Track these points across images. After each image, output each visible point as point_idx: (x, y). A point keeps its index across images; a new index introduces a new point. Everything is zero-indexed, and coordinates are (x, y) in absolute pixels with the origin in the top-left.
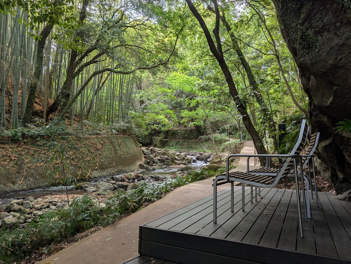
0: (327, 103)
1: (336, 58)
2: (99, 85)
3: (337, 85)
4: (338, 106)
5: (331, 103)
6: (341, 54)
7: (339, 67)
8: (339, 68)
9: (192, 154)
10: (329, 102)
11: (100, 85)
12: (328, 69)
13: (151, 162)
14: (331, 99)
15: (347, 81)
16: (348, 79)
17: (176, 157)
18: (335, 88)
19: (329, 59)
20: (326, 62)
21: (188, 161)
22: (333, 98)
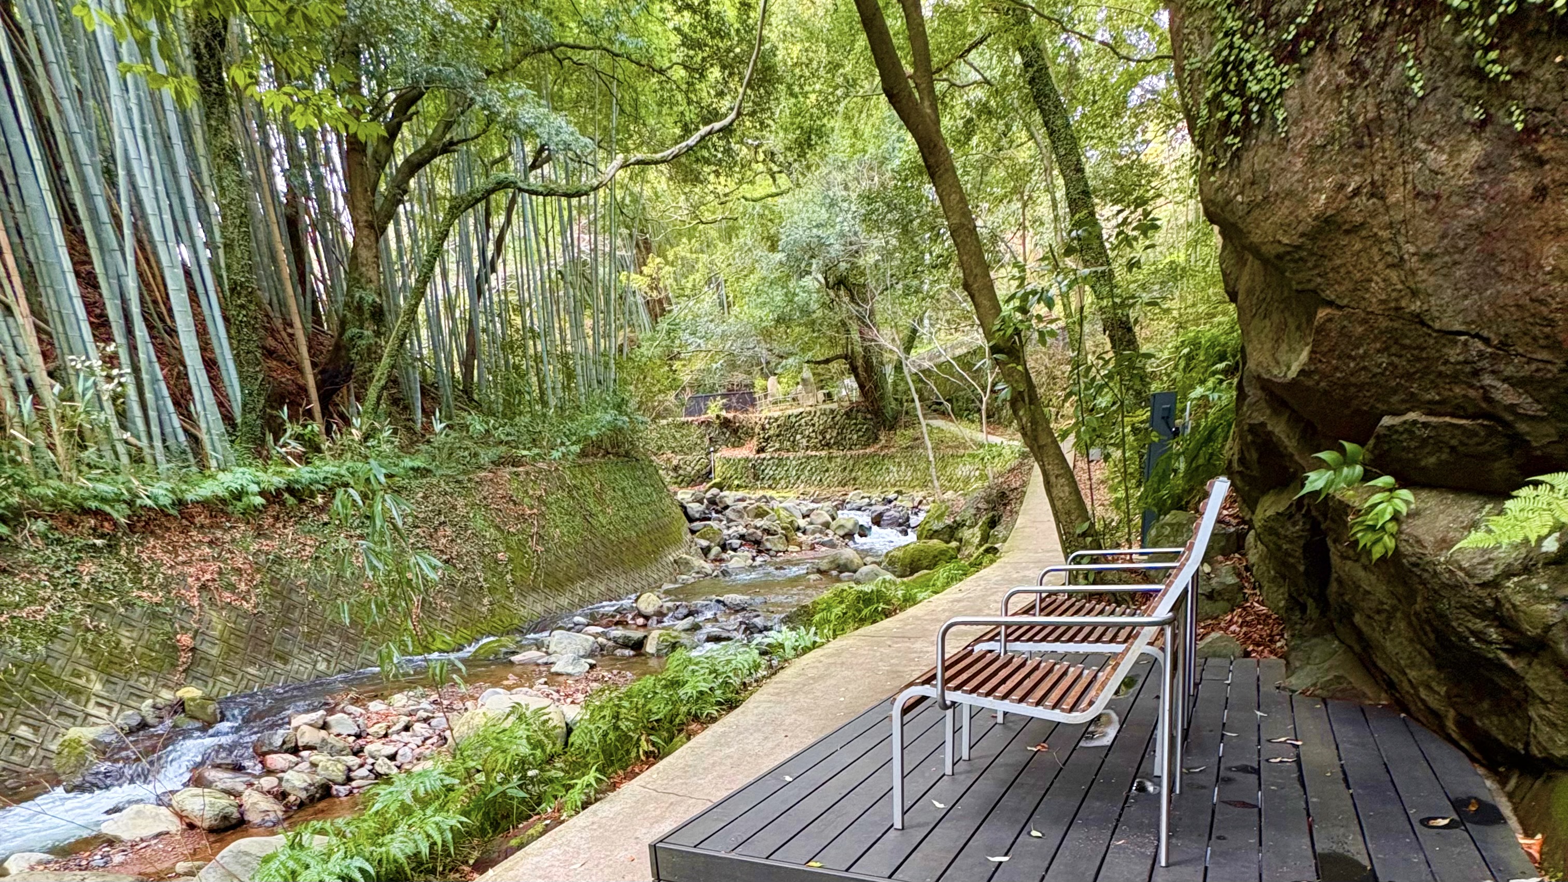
0: (1289, 368)
1: (1341, 187)
2: (483, 253)
3: (1330, 304)
4: (1323, 384)
5: (1302, 372)
6: (1362, 166)
7: (1346, 227)
8: (1347, 232)
9: (859, 503)
10: (1295, 368)
11: (489, 255)
12: (1302, 235)
13: (716, 550)
14: (1304, 356)
15: (1367, 290)
16: (1370, 280)
17: (802, 523)
18: (1322, 313)
19: (1315, 190)
20: (1303, 201)
21: (842, 533)
22: (1312, 352)
